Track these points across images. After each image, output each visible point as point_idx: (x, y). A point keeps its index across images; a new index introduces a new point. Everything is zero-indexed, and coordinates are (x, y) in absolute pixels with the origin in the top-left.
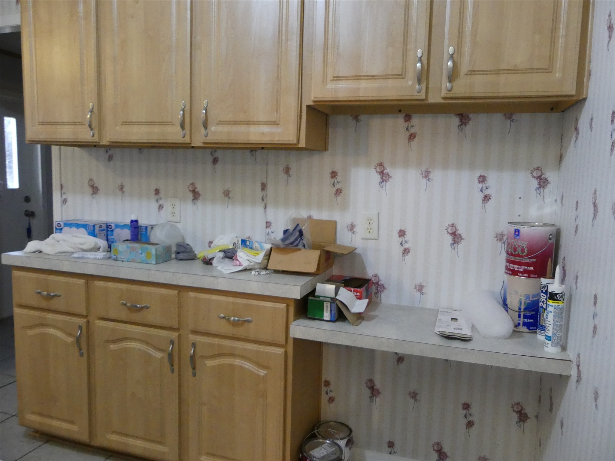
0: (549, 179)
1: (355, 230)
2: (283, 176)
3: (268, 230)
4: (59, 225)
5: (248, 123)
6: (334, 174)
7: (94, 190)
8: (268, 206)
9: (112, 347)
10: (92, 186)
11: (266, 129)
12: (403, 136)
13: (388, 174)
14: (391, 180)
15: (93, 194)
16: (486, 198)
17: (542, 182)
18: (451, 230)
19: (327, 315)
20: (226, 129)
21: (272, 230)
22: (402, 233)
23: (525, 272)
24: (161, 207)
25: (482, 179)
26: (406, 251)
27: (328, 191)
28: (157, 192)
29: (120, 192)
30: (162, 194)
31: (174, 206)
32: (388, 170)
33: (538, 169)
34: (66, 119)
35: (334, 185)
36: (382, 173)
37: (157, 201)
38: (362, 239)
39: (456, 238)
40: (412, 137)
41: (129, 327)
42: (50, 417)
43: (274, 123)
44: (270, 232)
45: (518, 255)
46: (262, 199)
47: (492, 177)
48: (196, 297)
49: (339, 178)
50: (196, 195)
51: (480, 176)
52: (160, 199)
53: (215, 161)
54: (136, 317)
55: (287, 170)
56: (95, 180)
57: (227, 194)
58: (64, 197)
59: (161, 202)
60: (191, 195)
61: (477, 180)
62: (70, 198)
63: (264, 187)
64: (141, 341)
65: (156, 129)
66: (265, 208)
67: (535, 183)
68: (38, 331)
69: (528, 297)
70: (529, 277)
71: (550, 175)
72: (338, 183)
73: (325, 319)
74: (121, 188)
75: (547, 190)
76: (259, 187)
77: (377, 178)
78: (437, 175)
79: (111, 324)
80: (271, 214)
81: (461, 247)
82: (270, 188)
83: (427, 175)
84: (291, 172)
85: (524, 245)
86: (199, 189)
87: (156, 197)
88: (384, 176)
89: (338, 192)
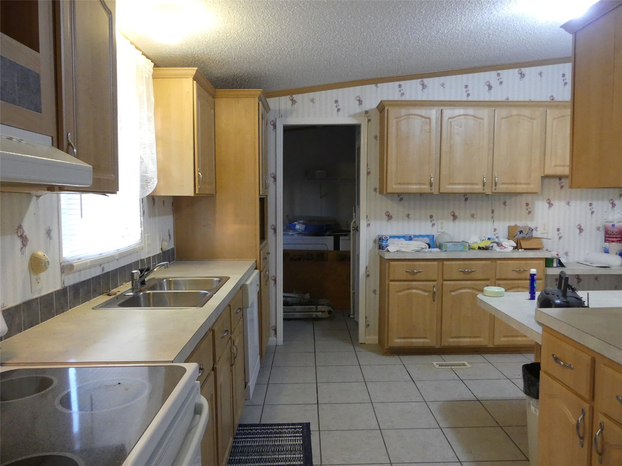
0: (616, 204)
1: (537, 229)
2: (502, 206)
3: (495, 232)
4: (386, 238)
5: (516, 184)
6: (527, 205)
7: (389, 218)
8: (495, 221)
9: (453, 293)
10: (388, 216)
11: (525, 186)
12: (558, 186)
13: (552, 204)
14: (553, 206)
15: (388, 220)
16: (592, 213)
17: (613, 205)
18: (579, 227)
19: (555, 265)
20: (505, 186)
21: (497, 232)
22: (558, 230)
23: (617, 241)
24: (433, 225)
25: (591, 205)
26: (560, 238)
27: (525, 212)
28: (431, 217)
29: (407, 218)
30: (434, 218)
31: (442, 224)
32: (552, 202)
33: (612, 199)
34: (414, 182)
35: (527, 209)
36: (549, 203)
37: (431, 222)
38: (541, 234)
39: (581, 230)
40: (562, 187)
41: (463, 282)
42: (412, 338)
43: (528, 184)
44: (496, 233)
45: (614, 235)
46: (492, 218)
47: (594, 203)
48: (501, 263)
49: (529, 206)
50: (455, 217)
51: (590, 203)
52: (433, 220)
53: (466, 199)
54: (467, 277)
55: (505, 204)
56: (390, 212)
57: (473, 216)
58: (368, 222)
59: (433, 222)
60: (452, 218)
61: (588, 205)
62: (372, 223)
63: (493, 212)
64: (469, 288)
65: (469, 186)
66: (493, 222)
67: (611, 205)
68: (406, 292)
69: (619, 251)
70: (619, 243)
71: (616, 202)
72: (529, 208)
73: (554, 266)
74: (408, 216)
75: (615, 208)
76: (491, 212)
77: (547, 205)
78: (572, 203)
79: (452, 282)
80: (496, 225)
81: (583, 234)
82: (496, 212)
83: (568, 203)
84: (506, 204)
85: (617, 230)
86: (457, 214)
87: (430, 220)
88: (550, 205)
89: (530, 212)
